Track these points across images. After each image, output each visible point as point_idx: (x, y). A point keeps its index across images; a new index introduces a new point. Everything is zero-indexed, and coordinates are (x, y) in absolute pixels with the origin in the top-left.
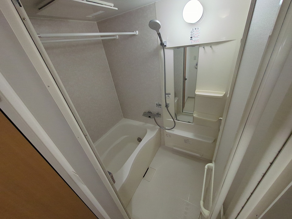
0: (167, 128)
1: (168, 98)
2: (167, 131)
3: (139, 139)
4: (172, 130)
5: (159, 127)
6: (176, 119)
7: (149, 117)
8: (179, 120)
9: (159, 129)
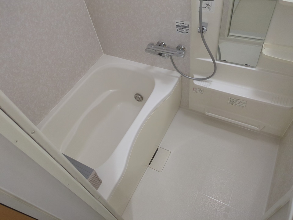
0: (196, 76)
1: (207, 9)
2: (196, 83)
3: (138, 96)
4: (206, 82)
5: (179, 75)
6: (218, 58)
7: (160, 54)
8: (225, 61)
9: (179, 78)
